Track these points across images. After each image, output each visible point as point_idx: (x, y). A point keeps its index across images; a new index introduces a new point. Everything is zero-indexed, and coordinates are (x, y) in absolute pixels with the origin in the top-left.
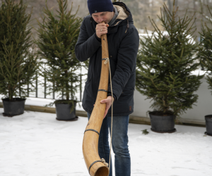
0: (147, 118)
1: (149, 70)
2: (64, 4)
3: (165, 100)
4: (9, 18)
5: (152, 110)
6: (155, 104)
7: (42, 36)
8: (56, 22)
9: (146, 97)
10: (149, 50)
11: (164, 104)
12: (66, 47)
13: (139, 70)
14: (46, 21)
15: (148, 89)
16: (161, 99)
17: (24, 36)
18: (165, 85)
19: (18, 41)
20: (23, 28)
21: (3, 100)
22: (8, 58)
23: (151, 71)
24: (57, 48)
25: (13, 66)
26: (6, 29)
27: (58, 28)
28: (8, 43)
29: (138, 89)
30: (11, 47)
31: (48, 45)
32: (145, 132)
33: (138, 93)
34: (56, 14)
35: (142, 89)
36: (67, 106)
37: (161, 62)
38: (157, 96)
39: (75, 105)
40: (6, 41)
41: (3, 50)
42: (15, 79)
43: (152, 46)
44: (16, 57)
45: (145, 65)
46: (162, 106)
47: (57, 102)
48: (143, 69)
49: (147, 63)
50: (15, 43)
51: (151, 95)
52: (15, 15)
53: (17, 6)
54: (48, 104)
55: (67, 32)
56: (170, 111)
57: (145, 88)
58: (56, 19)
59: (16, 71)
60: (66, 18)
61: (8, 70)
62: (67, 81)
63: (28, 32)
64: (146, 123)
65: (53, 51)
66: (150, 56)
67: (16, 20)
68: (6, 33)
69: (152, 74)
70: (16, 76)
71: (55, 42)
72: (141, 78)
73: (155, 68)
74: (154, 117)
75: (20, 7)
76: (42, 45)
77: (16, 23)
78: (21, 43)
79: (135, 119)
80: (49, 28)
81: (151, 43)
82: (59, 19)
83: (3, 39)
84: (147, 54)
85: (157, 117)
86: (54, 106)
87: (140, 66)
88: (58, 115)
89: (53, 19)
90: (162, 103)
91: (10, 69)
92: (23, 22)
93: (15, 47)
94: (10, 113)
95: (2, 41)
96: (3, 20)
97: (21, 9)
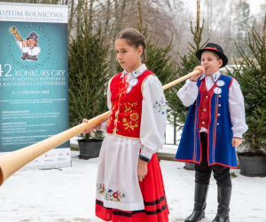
3: (255, 138)
4: (85, 50)
6: (243, 143)
7: (119, 69)
11: (254, 143)
16: (250, 137)
17: (101, 70)
19: (94, 75)
20: (102, 61)
21: (79, 141)
22: (83, 94)
25: (88, 102)
26: (81, 63)
28: (83, 78)
30: (87, 81)
40: (81, 75)
41: (79, 85)
44: (92, 92)
46: (252, 145)
50: (90, 77)
52: (92, 47)
53: (95, 37)
56: (262, 152)
59: (92, 108)
61: (83, 107)
67: (93, 52)
68: (81, 67)
70: (91, 113)
74: (242, 157)
75: (97, 38)
77: (93, 55)
78: (97, 78)
83: (78, 73)
90: (251, 142)
91: (85, 106)
92: (101, 55)
93: (90, 81)
94: (86, 155)
95: (77, 75)
96: (79, 53)
97: (98, 40)
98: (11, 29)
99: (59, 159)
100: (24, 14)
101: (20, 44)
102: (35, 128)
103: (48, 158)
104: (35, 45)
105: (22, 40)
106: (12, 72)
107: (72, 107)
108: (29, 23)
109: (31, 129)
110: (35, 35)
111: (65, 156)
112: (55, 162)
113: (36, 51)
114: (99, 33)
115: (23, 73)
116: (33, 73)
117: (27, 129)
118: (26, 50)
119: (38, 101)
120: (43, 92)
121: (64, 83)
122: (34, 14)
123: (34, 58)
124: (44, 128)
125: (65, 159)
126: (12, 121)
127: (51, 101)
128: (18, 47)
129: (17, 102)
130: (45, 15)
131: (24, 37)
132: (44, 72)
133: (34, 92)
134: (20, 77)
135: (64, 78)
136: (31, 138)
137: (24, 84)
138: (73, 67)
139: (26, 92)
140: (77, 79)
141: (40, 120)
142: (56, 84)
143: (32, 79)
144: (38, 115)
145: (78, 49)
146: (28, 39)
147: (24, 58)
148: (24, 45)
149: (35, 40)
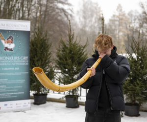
2: (72, 37)
3: (134, 96)
4: (39, 45)
5: (125, 102)
7: (58, 56)
8: (67, 48)
11: (133, 99)
12: (73, 63)
14: (61, 47)
16: (131, 95)
17: (47, 56)
18: (134, 87)
19: (44, 59)
20: (47, 51)
21: (34, 94)
24: (67, 64)
26: (36, 52)
27: (68, 52)
28: (38, 60)
31: (62, 61)
34: (67, 43)
36: (73, 99)
37: (131, 72)
38: (128, 93)
39: (78, 98)
46: (132, 100)
47: (67, 97)
50: (42, 60)
52: (42, 43)
53: (43, 38)
54: (61, 97)
55: (73, 54)
56: (137, 103)
60: (73, 45)
65: (65, 65)
67: (42, 46)
68: (36, 54)
71: (66, 60)
75: (45, 39)
76: (58, 61)
77: (43, 48)
78: (45, 61)
80: (63, 51)
82: (68, 46)
83: (35, 58)
85: (129, 107)
86: (65, 99)
88: (67, 105)
89: (65, 46)
90: (131, 98)
92: (47, 47)
93: (41, 63)
94: (38, 103)
95: (34, 59)
96: (35, 47)
97: (45, 40)
99: (24, 106)
100: (6, 25)
101: (3, 42)
102: (11, 89)
103: (18, 105)
104: (12, 43)
105: (4, 40)
107: (31, 77)
108: (8, 31)
109: (9, 89)
110: (12, 37)
111: (27, 104)
112: (22, 107)
113: (12, 46)
114: (46, 36)
115: (4, 58)
116: (10, 58)
117: (7, 89)
118: (6, 45)
119: (13, 74)
120: (16, 69)
121: (27, 64)
122: (12, 25)
123: (11, 50)
124: (16, 89)
125: (27, 106)
127: (20, 74)
128: (2, 44)
129: (1, 74)
130: (18, 26)
131: (6, 38)
132: (16, 58)
133: (11, 69)
134: (3, 60)
135: (27, 61)
136: (8, 95)
137: (5, 64)
138: (32, 55)
139: (6, 69)
140: (34, 61)
141: (14, 85)
142: (23, 64)
143: (9, 61)
144: (13, 81)
145: (35, 44)
146: (8, 39)
147: (5, 50)
148: (5, 43)
149: (12, 40)
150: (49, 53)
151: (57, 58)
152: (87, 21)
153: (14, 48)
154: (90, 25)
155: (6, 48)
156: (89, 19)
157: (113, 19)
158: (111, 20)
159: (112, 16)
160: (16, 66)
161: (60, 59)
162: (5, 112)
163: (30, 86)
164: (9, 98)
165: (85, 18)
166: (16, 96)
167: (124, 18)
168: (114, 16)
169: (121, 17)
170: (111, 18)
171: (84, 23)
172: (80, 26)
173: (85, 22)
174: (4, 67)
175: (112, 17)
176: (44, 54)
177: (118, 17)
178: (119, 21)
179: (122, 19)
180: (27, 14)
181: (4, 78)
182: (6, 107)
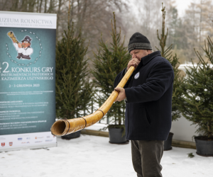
0: (193, 142)
1: (194, 98)
2: (117, 37)
3: (209, 125)
4: (69, 50)
5: (197, 135)
6: (200, 129)
7: (97, 66)
8: (110, 54)
9: (191, 122)
10: (194, 80)
11: (208, 129)
13: (185, 97)
14: (101, 53)
15: (193, 115)
16: (206, 125)
17: (81, 66)
18: (209, 111)
19: (76, 71)
20: (81, 59)
22: (66, 86)
23: (196, 99)
24: (110, 77)
25: (71, 93)
26: (65, 60)
27: (111, 59)
28: (67, 73)
29: (184, 115)
30: (70, 76)
31: (102, 74)
32: (191, 156)
33: (185, 118)
34: (110, 47)
35: (188, 115)
36: (119, 130)
37: (206, 90)
38: (202, 122)
40: (65, 71)
41: (63, 79)
42: (73, 105)
43: (197, 75)
44: (74, 85)
45: (191, 93)
46: (207, 131)
47: (110, 127)
48: (189, 97)
49: (193, 91)
50: (73, 72)
51: (197, 120)
52: (74, 47)
53: (76, 39)
54: (102, 128)
55: (119, 63)
57: (190, 114)
58: (110, 51)
59: (74, 98)
60: (119, 50)
61: (66, 97)
62: (120, 107)
63: (85, 63)
64: (192, 147)
65: (107, 79)
66: (195, 85)
67: (74, 52)
68: (65, 64)
69: (198, 101)
70: (73, 103)
71: (109, 72)
72: (187, 105)
73: (200, 95)
74: (199, 141)
75: (78, 40)
76: (97, 74)
77: (74, 54)
78: (79, 73)
79: (182, 143)
80: (104, 59)
81: (196, 73)
82: (112, 51)
83: (62, 69)
84: (192, 82)
85: (202, 141)
86: (107, 130)
87: (186, 94)
88: (111, 139)
89: (107, 51)
90: (206, 128)
91: (68, 96)
92: (81, 54)
93: (73, 76)
94: (68, 136)
95: (61, 71)
96: (63, 52)
97: (79, 42)
98: (9, 33)
99: (46, 141)
100: (20, 21)
101: (16, 45)
102: (28, 115)
103: (38, 140)
104: (29, 47)
105: (18, 43)
106: (9, 69)
107: (58, 98)
108: (23, 29)
109: (24, 116)
110: (29, 38)
111: (51, 138)
112: (44, 143)
113: (29, 52)
114: (80, 36)
115: (18, 70)
116: (26, 69)
117: (21, 116)
118: (21, 50)
119: (30, 93)
120: (35, 85)
121: (52, 78)
122: (29, 21)
123: (28, 57)
124: (35, 115)
125: (51, 140)
126: (8, 109)
127: (41, 93)
128: (14, 48)
129: (13, 94)
130: (37, 22)
131: (20, 40)
132: (35, 69)
133: (27, 85)
134: (15, 73)
135: (52, 74)
136: (24, 124)
137: (19, 78)
138: (58, 64)
139: (20, 86)
140: (61, 74)
141: (32, 109)
142: (46, 78)
143: (25, 75)
144: (30, 104)
145: (63, 49)
146: (23, 42)
147: (19, 57)
148: (19, 47)
149: (29, 42)
150: (83, 61)
151: (96, 70)
152: (152, 14)
153: (32, 55)
154: (155, 20)
155: (21, 55)
156: (154, 11)
157: (191, 9)
158: (187, 12)
159: (190, 4)
160: (36, 82)
161: (100, 70)
162: (18, 149)
163: (56, 112)
164: (25, 129)
165: (147, 8)
166: (35, 126)
167: (209, 8)
168: (193, 5)
169: (203, 6)
170: (187, 8)
171: (145, 17)
172: (140, 22)
173: (148, 16)
174: (18, 82)
175: (190, 7)
176: (76, 64)
177: (198, 6)
178: (200, 13)
179: (205, 10)
180: (58, 4)
181: (18, 100)
182: (20, 141)
